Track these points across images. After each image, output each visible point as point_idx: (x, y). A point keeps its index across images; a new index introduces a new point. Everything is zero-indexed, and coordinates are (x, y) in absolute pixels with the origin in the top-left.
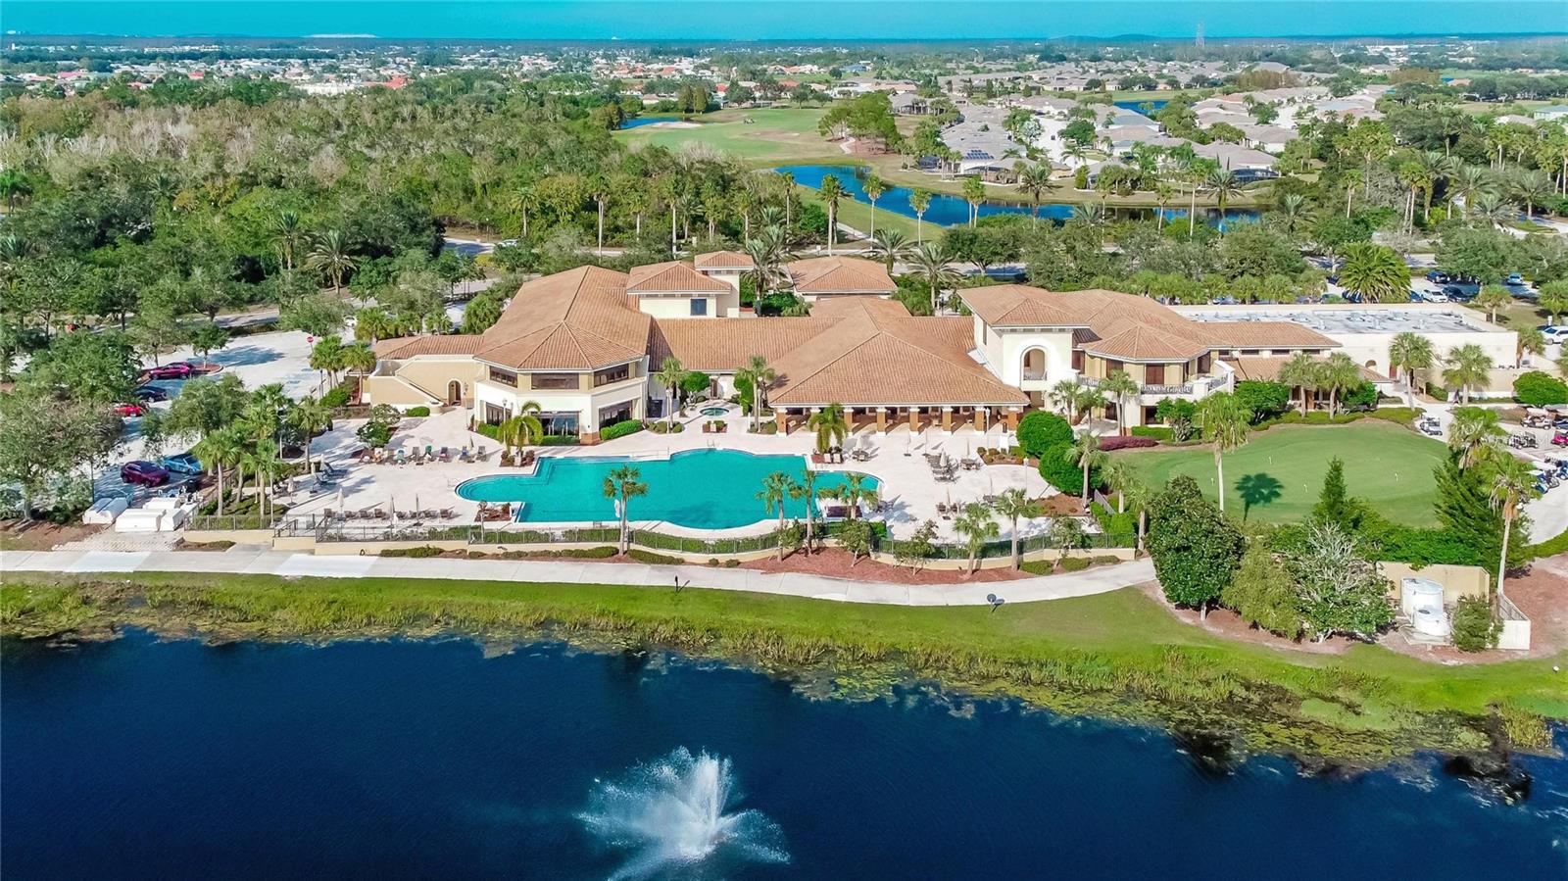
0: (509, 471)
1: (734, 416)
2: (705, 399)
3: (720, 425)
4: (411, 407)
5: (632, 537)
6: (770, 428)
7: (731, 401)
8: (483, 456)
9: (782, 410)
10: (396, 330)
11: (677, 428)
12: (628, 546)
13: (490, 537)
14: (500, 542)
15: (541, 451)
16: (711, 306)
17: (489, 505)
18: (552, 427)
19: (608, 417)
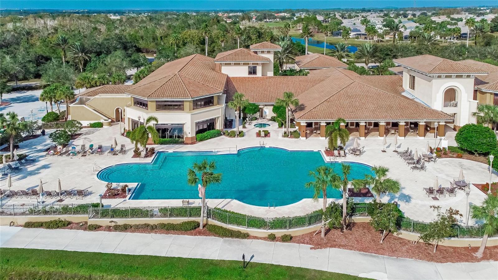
0: (137, 160)
1: (273, 127)
2: (256, 119)
3: (267, 133)
4: (92, 122)
5: (210, 213)
6: (295, 135)
7: (271, 120)
8: (123, 151)
9: (303, 123)
10: (96, 83)
11: (241, 134)
12: (207, 221)
13: (106, 213)
14: (112, 217)
15: (158, 148)
16: (259, 69)
17: (114, 185)
18: (168, 133)
19: (201, 128)
